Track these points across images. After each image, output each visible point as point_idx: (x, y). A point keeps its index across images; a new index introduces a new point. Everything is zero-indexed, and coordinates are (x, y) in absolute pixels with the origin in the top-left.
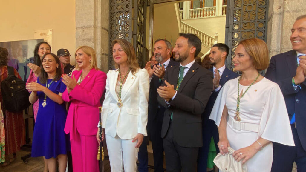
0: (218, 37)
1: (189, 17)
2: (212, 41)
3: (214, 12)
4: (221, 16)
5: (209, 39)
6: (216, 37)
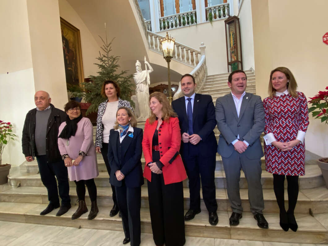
0: (206, 49)
1: (161, 29)
2: (197, 56)
3: (194, 18)
4: (205, 21)
5: (192, 55)
6: (203, 49)
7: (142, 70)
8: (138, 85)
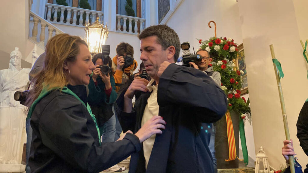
7: (22, 68)
8: (7, 91)
